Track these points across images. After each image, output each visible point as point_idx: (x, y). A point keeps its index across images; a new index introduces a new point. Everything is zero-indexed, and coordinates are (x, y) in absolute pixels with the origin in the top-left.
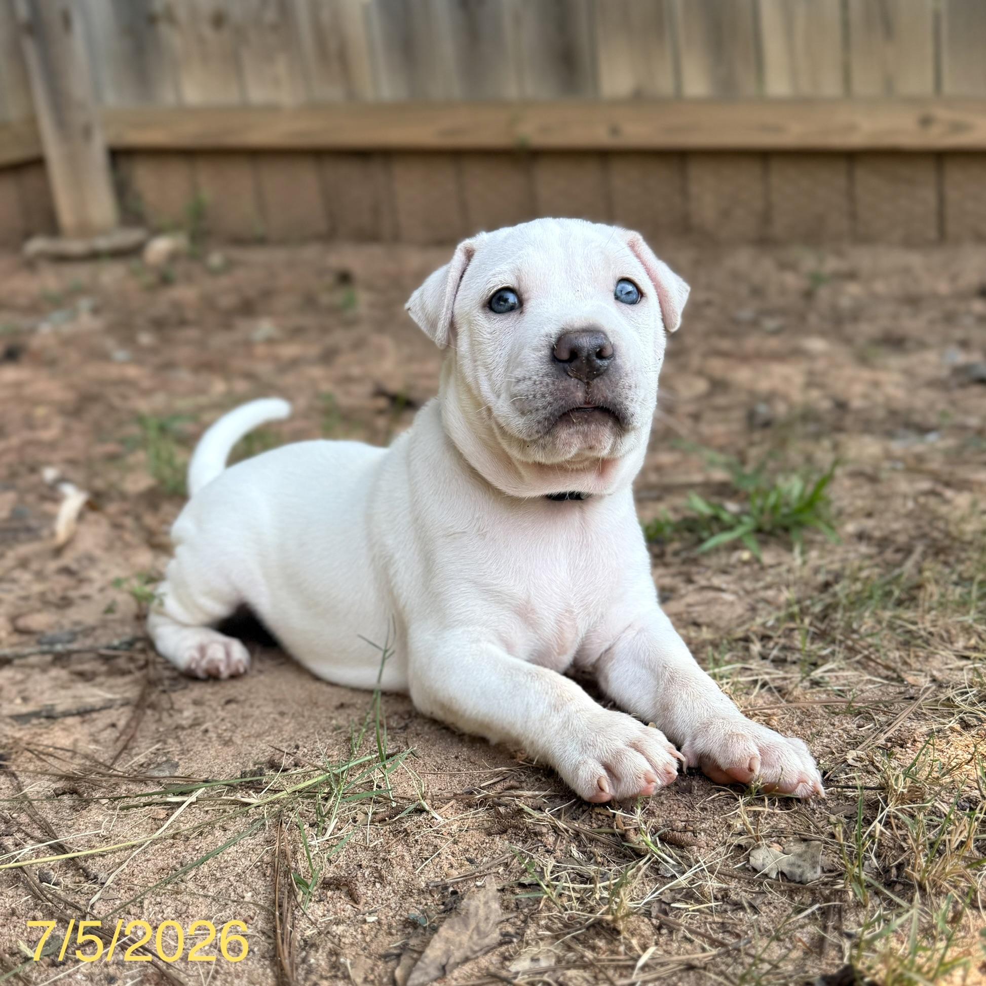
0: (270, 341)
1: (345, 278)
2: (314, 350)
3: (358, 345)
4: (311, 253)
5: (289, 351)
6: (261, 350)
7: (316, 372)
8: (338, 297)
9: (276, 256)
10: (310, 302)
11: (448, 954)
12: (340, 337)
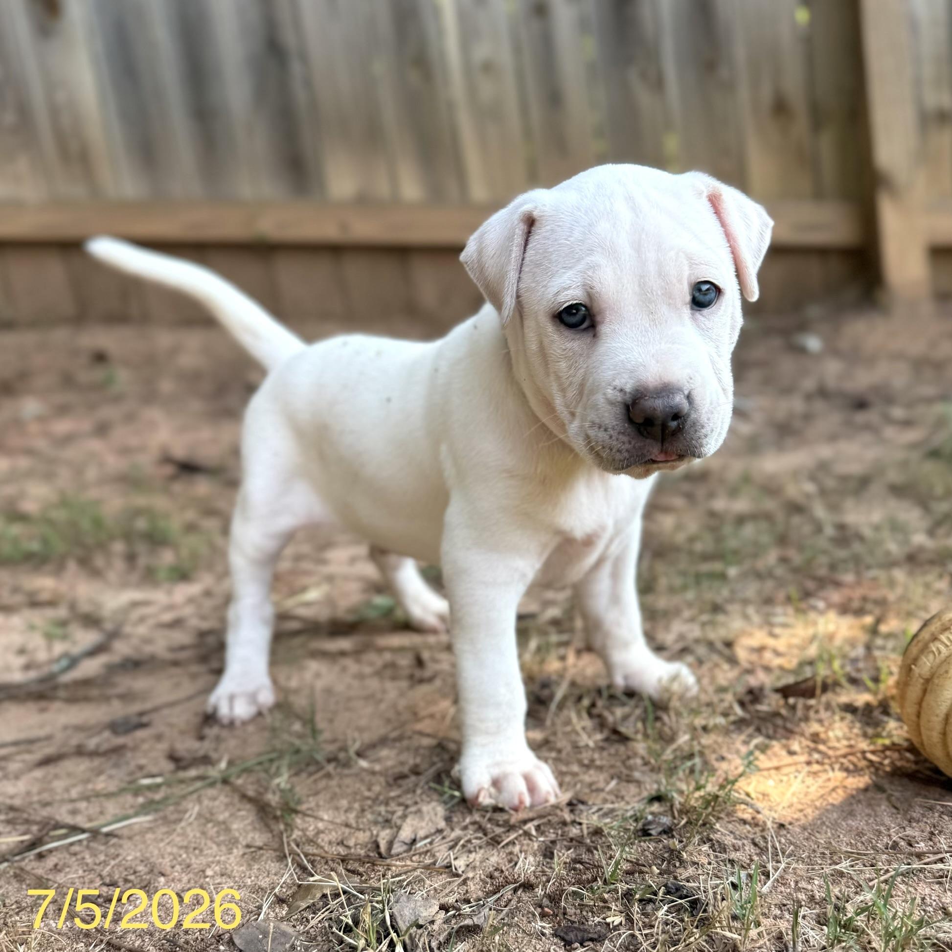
0: (41, 419)
1: (100, 358)
2: (86, 425)
3: (130, 418)
4: (60, 335)
5: (62, 426)
6: (34, 428)
7: (95, 445)
8: (98, 374)
9: (27, 339)
10: (68, 381)
11: (415, 832)
12: (108, 412)
